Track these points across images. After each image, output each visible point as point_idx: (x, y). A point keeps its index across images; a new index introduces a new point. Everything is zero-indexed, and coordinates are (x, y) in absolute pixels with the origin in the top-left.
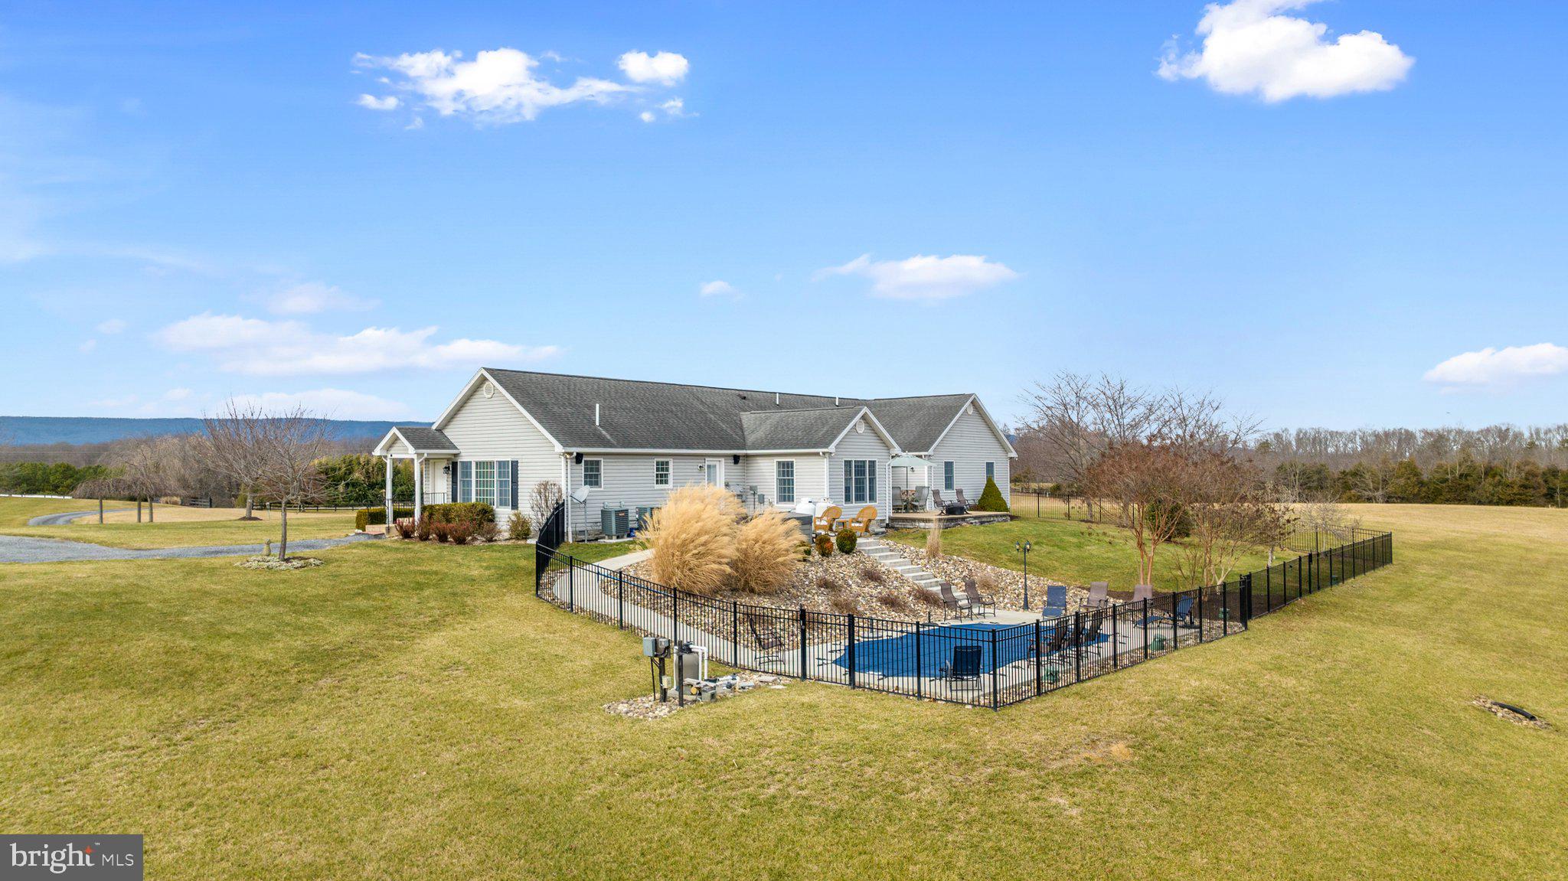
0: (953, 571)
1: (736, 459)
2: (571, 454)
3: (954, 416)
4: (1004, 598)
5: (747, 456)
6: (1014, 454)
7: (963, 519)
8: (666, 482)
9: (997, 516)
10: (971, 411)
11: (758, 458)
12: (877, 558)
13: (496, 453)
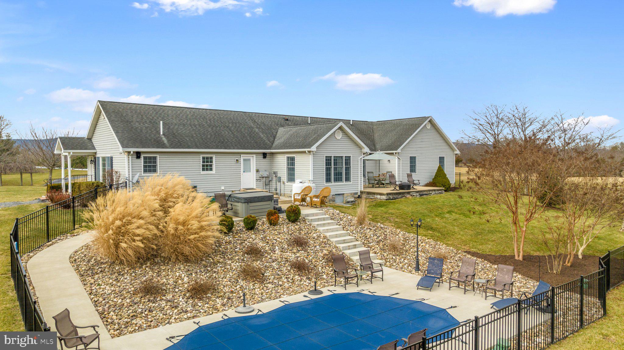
0: (372, 235)
1: (265, 155)
2: (129, 152)
3: (416, 130)
4: (404, 259)
5: (272, 154)
6: (458, 152)
7: (409, 193)
8: (211, 170)
9: (434, 190)
10: (429, 126)
11: (278, 155)
12: (316, 226)
13: (107, 152)
